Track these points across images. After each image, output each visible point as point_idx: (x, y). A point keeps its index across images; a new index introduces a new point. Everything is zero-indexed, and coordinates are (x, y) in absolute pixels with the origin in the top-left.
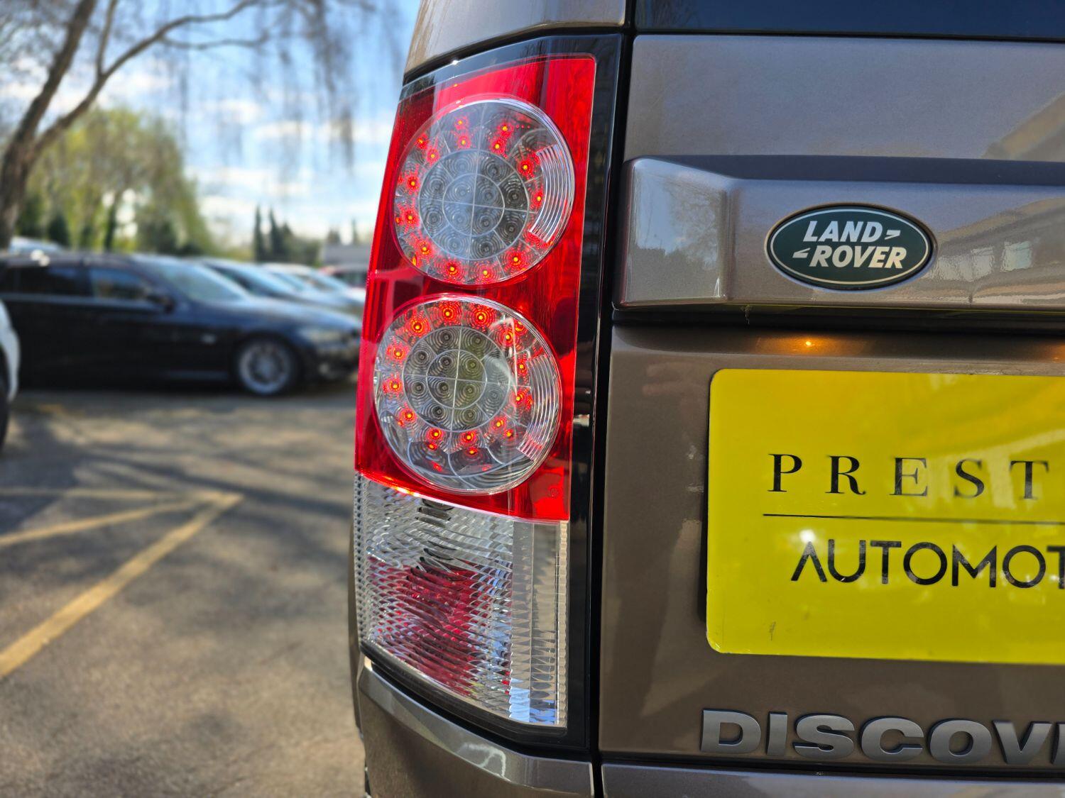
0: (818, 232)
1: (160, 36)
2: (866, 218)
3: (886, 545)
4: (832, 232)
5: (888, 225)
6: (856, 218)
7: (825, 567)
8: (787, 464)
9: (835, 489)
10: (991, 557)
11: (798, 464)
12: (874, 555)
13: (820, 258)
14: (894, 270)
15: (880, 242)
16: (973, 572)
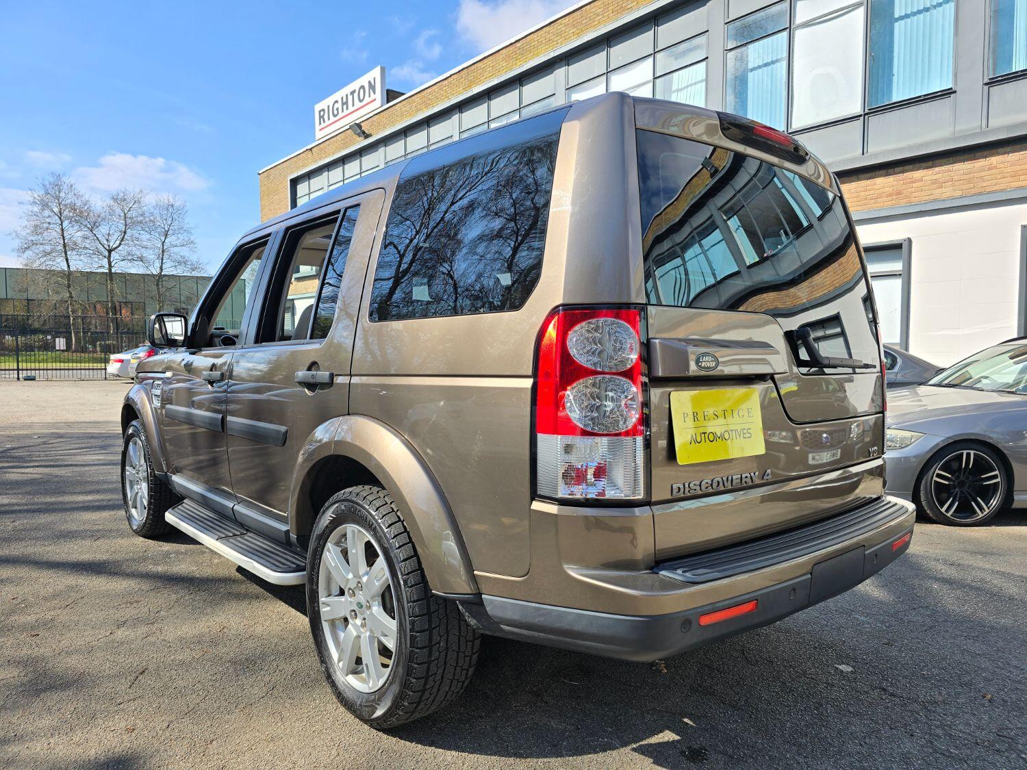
0: (702, 359)
2: (709, 356)
5: (712, 356)
6: (707, 356)
13: (703, 365)
14: (714, 367)
15: (711, 361)
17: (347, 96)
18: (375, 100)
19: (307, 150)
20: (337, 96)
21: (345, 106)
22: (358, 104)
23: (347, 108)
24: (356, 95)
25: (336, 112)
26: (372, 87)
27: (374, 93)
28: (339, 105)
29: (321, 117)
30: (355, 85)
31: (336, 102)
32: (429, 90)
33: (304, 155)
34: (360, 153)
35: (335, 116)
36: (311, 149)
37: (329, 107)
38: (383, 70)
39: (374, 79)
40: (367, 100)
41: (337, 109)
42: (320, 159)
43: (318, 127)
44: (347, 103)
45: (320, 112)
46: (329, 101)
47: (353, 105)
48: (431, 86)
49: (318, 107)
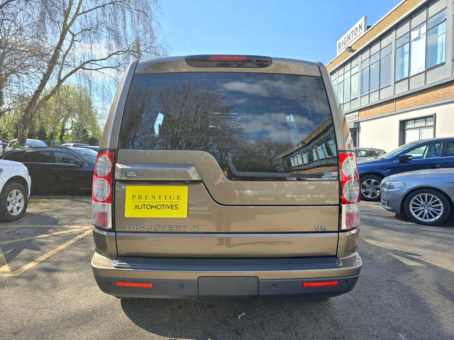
0: (128, 173)
1: (82, 67)
2: (133, 171)
3: (144, 205)
4: (130, 173)
5: (135, 172)
6: (132, 171)
7: (138, 207)
8: (134, 196)
9: (139, 199)
10: (156, 206)
11: (135, 196)
12: (143, 206)
13: (128, 175)
14: (135, 176)
15: (134, 174)
16: (154, 208)
17: (350, 34)
18: (361, 33)
19: (330, 63)
20: (346, 35)
21: (349, 39)
22: (354, 37)
23: (350, 40)
24: (353, 33)
25: (345, 43)
26: (360, 27)
27: (361, 30)
28: (346, 39)
29: (339, 46)
30: (353, 28)
31: (346, 38)
32: (382, 22)
33: (329, 65)
34: (351, 60)
35: (345, 44)
36: (332, 62)
37: (342, 41)
38: (366, 18)
39: (362, 23)
40: (358, 33)
41: (346, 41)
42: (335, 66)
43: (338, 51)
44: (349, 38)
45: (339, 44)
46: (342, 39)
47: (352, 38)
48: (383, 20)
49: (338, 42)
